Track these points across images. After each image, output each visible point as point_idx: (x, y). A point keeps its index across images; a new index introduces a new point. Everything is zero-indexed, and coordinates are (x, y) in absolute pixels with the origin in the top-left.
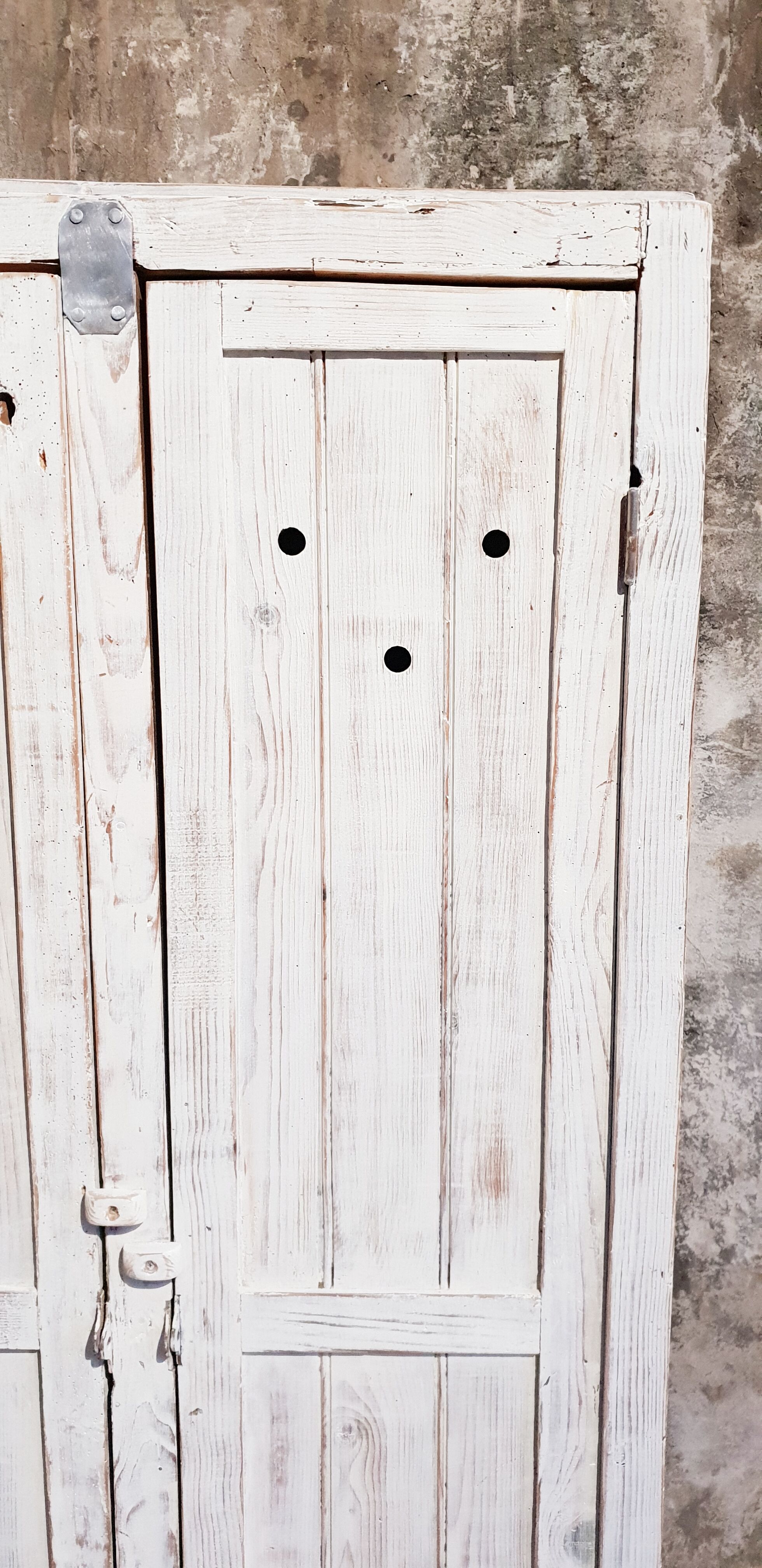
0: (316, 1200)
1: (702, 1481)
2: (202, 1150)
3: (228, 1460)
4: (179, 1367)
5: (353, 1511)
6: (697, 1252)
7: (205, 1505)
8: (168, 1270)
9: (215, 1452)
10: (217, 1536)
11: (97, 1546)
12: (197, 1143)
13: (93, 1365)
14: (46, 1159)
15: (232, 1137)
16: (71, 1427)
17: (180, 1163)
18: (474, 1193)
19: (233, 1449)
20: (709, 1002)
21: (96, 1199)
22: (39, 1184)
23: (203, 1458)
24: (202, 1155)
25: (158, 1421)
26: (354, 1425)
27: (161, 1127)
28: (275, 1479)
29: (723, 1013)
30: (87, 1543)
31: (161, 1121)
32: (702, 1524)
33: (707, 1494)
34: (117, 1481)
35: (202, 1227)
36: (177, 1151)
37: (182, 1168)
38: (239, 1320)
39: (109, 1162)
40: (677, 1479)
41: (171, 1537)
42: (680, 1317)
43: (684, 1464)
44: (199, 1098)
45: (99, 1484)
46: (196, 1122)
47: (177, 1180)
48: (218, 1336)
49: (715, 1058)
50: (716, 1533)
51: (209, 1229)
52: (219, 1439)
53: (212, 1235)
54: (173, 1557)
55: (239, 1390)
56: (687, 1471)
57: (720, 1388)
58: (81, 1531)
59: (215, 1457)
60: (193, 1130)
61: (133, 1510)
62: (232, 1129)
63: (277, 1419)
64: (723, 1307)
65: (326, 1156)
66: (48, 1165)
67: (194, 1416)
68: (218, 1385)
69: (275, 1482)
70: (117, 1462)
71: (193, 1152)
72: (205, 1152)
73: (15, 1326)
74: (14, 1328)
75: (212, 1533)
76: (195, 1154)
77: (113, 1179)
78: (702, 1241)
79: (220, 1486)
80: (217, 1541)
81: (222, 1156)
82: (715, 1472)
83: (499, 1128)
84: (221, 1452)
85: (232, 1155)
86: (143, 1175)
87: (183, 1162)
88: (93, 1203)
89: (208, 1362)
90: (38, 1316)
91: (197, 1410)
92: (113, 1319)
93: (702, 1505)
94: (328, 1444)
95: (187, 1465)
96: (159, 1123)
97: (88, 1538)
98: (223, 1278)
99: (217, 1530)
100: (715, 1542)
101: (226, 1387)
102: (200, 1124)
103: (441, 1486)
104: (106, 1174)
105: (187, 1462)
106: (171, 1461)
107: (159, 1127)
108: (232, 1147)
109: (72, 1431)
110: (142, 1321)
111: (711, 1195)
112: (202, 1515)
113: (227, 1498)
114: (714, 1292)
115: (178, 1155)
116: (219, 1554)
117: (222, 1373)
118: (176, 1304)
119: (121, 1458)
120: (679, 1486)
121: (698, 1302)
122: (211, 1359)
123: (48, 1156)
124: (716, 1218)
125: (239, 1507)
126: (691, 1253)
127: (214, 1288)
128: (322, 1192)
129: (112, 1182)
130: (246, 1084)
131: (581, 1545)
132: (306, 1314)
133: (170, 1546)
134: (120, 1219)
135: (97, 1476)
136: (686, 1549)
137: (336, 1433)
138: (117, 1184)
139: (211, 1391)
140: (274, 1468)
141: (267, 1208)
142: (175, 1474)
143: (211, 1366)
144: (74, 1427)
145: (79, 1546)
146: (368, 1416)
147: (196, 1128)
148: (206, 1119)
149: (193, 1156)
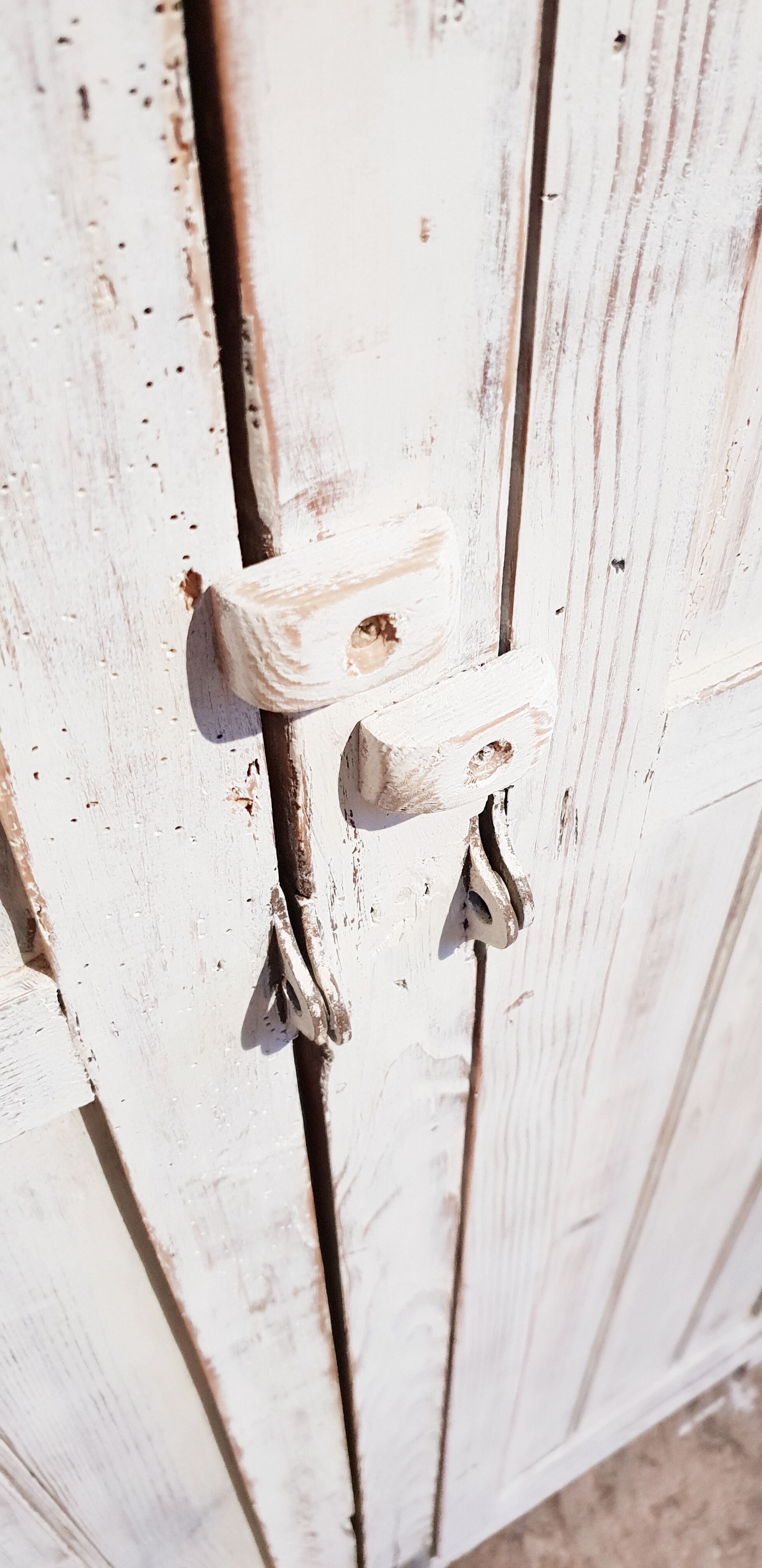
2: (647, 268)
7: (517, 1125)
9: (548, 1046)
12: (633, 244)
13: (267, 1051)
17: (561, 350)
21: (304, 613)
23: (524, 1067)
24: (644, 286)
25: (436, 1061)
28: (635, 1013)
30: (273, 1301)
34: (345, 1197)
41: (447, 1196)
46: (647, 129)
47: (545, 426)
51: (619, 566)
52: (561, 1017)
53: (626, 583)
55: (619, 917)
59: (548, 1049)
60: (628, 181)
61: (381, 1210)
68: (578, 930)
70: (343, 1173)
72: (656, 277)
77: (313, 505)
79: (549, 1084)
84: (562, 1034)
86: (428, 442)
87: (572, 344)
88: (292, 633)
91: (520, 998)
98: (632, 690)
101: (591, 925)
105: (490, 1086)
106: (456, 1106)
107: (504, 197)
109: (222, 1183)
110: (405, 895)
115: (558, 316)
117: (586, 906)
118: (497, 811)
119: (349, 1165)
122: (568, 890)
129: (309, 516)
133: (447, 1210)
135: (288, 1215)
138: (331, 519)
139: (559, 947)
143: (563, 901)
144: (224, 1178)
145: (256, 1314)
147: (644, 162)
148: (687, 110)
149: (610, 309)
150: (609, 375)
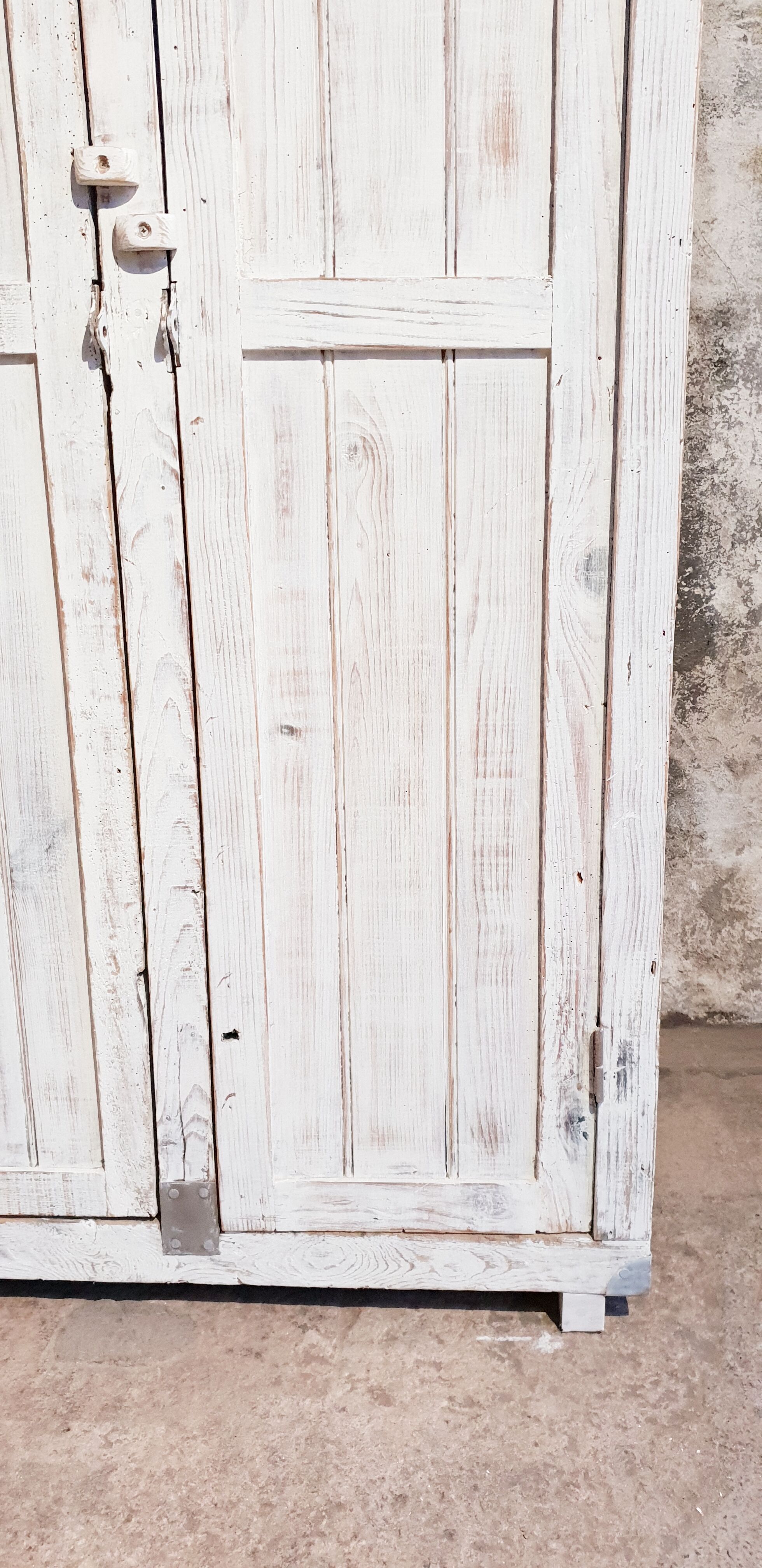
0: (316, 174)
1: (726, 861)
2: (194, 104)
3: (232, 478)
4: (178, 369)
5: (360, 545)
6: (724, 613)
7: (210, 530)
8: (163, 234)
9: (218, 469)
10: (224, 566)
11: (104, 580)
12: (189, 97)
13: (90, 368)
14: (32, 117)
15: (224, 88)
16: (72, 443)
17: (172, 121)
18: (481, 160)
19: (237, 463)
20: (740, 328)
22: (26, 149)
23: (207, 475)
24: (194, 110)
25: (159, 431)
26: (360, 444)
27: (150, 75)
28: (281, 507)
29: (754, 340)
30: (93, 576)
31: (150, 67)
32: (725, 906)
33: (731, 875)
34: (120, 501)
35: (198, 199)
36: (169, 105)
37: (174, 127)
38: (238, 310)
39: (98, 119)
40: (699, 859)
41: (178, 566)
42: (704, 685)
43: (707, 844)
44: (188, 40)
45: (102, 507)
46: (187, 69)
47: (170, 141)
48: (217, 330)
49: (744, 393)
50: (740, 916)
51: (205, 201)
52: (222, 453)
53: (208, 209)
54: (180, 589)
55: (240, 395)
56: (711, 851)
57: (745, 764)
58: (87, 562)
59: (218, 475)
60: (183, 80)
61: (138, 535)
62: (225, 78)
63: (281, 437)
64: (750, 674)
65: (325, 119)
66: (35, 125)
67: (195, 426)
68: (219, 388)
69: (280, 512)
70: (119, 478)
71: (185, 108)
73: (11, 326)
74: (9, 328)
75: (218, 563)
76: (188, 109)
77: (103, 140)
78: (730, 601)
79: (224, 509)
80: (224, 571)
81: (215, 112)
82: (740, 851)
83: (507, 78)
84: (224, 468)
85: (226, 110)
86: (134, 134)
87: (175, 120)
88: (82, 152)
89: (207, 361)
90: (33, 311)
91: (198, 418)
92: (109, 309)
93: (726, 886)
94: (333, 466)
95: (190, 483)
96: (147, 69)
97: (94, 571)
98: (221, 260)
99: (223, 559)
100: (739, 926)
101: (227, 391)
102: (191, 73)
103: (450, 517)
104: (95, 133)
105: (190, 480)
106: (174, 479)
107: (147, 74)
108: (226, 100)
109: (74, 446)
110: (139, 313)
111: (739, 549)
112: (208, 543)
113: (232, 521)
114: (741, 657)
115: (169, 111)
116: (226, 587)
117: (222, 375)
118: (172, 292)
119: (123, 473)
120: (702, 865)
121: (723, 668)
122: (210, 358)
123: (34, 113)
124: (745, 575)
125: (245, 534)
126: (717, 615)
127: (212, 270)
128: (321, 166)
129: (102, 142)
130: (238, 29)
131: (594, 576)
132: (307, 303)
133: (177, 577)
134: (111, 170)
135: (100, 499)
136: (709, 933)
137: (341, 454)
138: (107, 143)
139: (212, 396)
140: (279, 496)
141: (265, 183)
142: (179, 494)
143: (211, 367)
144: (74, 442)
145: (86, 581)
146: (374, 432)
147: (187, 77)
148: (197, 66)
149: (185, 113)
150: (188, 133)
